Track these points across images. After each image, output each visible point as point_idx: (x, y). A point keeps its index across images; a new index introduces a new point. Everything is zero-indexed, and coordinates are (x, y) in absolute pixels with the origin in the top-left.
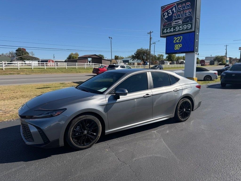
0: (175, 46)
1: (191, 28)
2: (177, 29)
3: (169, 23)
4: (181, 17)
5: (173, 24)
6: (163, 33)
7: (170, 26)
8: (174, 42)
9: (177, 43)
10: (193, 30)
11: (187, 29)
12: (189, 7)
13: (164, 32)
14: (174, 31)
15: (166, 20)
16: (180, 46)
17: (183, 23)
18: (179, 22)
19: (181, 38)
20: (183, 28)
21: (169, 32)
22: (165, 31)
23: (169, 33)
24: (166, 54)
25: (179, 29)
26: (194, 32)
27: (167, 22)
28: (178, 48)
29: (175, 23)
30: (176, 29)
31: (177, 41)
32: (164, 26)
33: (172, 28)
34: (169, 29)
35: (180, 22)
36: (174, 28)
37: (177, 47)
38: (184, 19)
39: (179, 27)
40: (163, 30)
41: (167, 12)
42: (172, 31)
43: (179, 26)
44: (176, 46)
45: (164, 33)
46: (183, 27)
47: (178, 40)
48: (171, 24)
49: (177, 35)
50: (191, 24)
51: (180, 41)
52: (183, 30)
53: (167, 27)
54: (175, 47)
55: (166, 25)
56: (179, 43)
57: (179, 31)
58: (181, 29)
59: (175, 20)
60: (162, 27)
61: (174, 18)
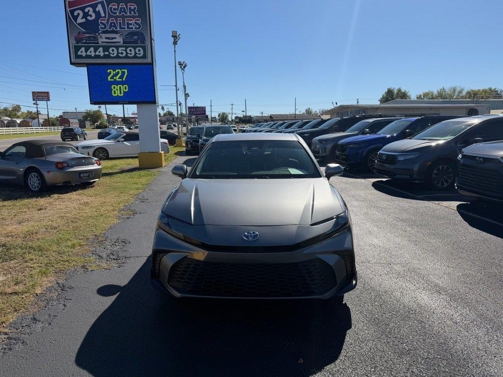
0: (112, 88)
1: (144, 57)
2: (113, 52)
3: (91, 35)
4: (119, 29)
5: (100, 41)
6: (77, 57)
7: (93, 42)
8: (109, 80)
9: (117, 83)
10: (149, 60)
11: (135, 57)
12: (135, 13)
13: (79, 53)
14: (105, 57)
15: (82, 29)
16: (125, 88)
17: (124, 42)
18: (116, 38)
19: (123, 73)
20: (127, 53)
21: (93, 55)
22: (82, 52)
23: (93, 58)
24: (91, 104)
25: (118, 53)
26: (152, 64)
27: (85, 33)
28: (119, 92)
29: (106, 38)
30: (110, 53)
31: (117, 78)
32: (78, 40)
33: (101, 49)
34: (92, 49)
35: (119, 39)
36: (106, 49)
37: (118, 91)
38: (127, 35)
39: (118, 50)
40: (77, 49)
41: (83, 9)
42: (102, 54)
43: (117, 48)
44: (114, 88)
45: (81, 57)
46: (126, 51)
47: (118, 77)
48: (96, 38)
49: (114, 66)
50: (144, 48)
51: (124, 79)
52: (126, 57)
53: (85, 43)
54: (114, 90)
55: (82, 39)
56: (122, 83)
57: (117, 57)
58: (122, 53)
59: (104, 32)
60: (73, 42)
61: (101, 28)
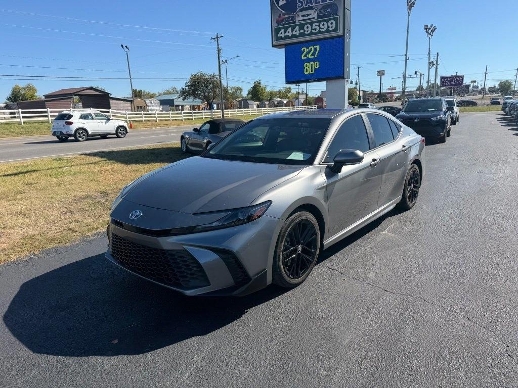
0: (305, 66)
1: (336, 29)
2: (308, 29)
3: (290, 15)
4: (314, 4)
5: (297, 19)
6: (278, 39)
7: (292, 24)
8: (303, 58)
9: (309, 60)
10: (341, 33)
11: (328, 31)
13: (279, 35)
14: (301, 35)
15: (282, 11)
16: (315, 65)
17: (319, 17)
18: (311, 14)
19: (315, 49)
20: (320, 28)
21: (290, 36)
22: (282, 34)
23: (290, 38)
24: (286, 83)
25: (312, 29)
26: (343, 37)
27: (285, 14)
28: (310, 70)
29: (302, 16)
30: (305, 31)
31: (309, 56)
32: (279, 23)
33: (297, 28)
34: (290, 29)
35: (313, 15)
36: (301, 27)
37: (310, 68)
38: (321, 9)
39: (312, 26)
40: (278, 31)
42: (298, 33)
43: (311, 24)
44: (307, 66)
45: (281, 38)
46: (319, 26)
47: (310, 54)
48: (293, 18)
49: (307, 43)
50: (336, 20)
51: (316, 56)
52: (320, 32)
53: (284, 24)
54: (306, 68)
55: (282, 21)
56: (313, 60)
57: (312, 33)
58: (315, 29)
59: (301, 10)
60: (275, 25)
61: (299, 7)
